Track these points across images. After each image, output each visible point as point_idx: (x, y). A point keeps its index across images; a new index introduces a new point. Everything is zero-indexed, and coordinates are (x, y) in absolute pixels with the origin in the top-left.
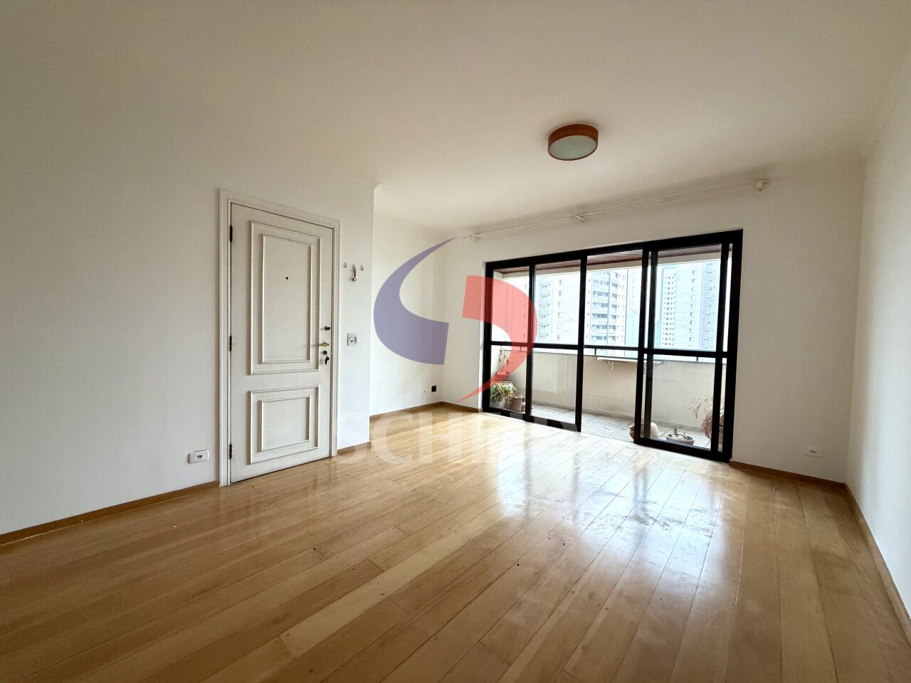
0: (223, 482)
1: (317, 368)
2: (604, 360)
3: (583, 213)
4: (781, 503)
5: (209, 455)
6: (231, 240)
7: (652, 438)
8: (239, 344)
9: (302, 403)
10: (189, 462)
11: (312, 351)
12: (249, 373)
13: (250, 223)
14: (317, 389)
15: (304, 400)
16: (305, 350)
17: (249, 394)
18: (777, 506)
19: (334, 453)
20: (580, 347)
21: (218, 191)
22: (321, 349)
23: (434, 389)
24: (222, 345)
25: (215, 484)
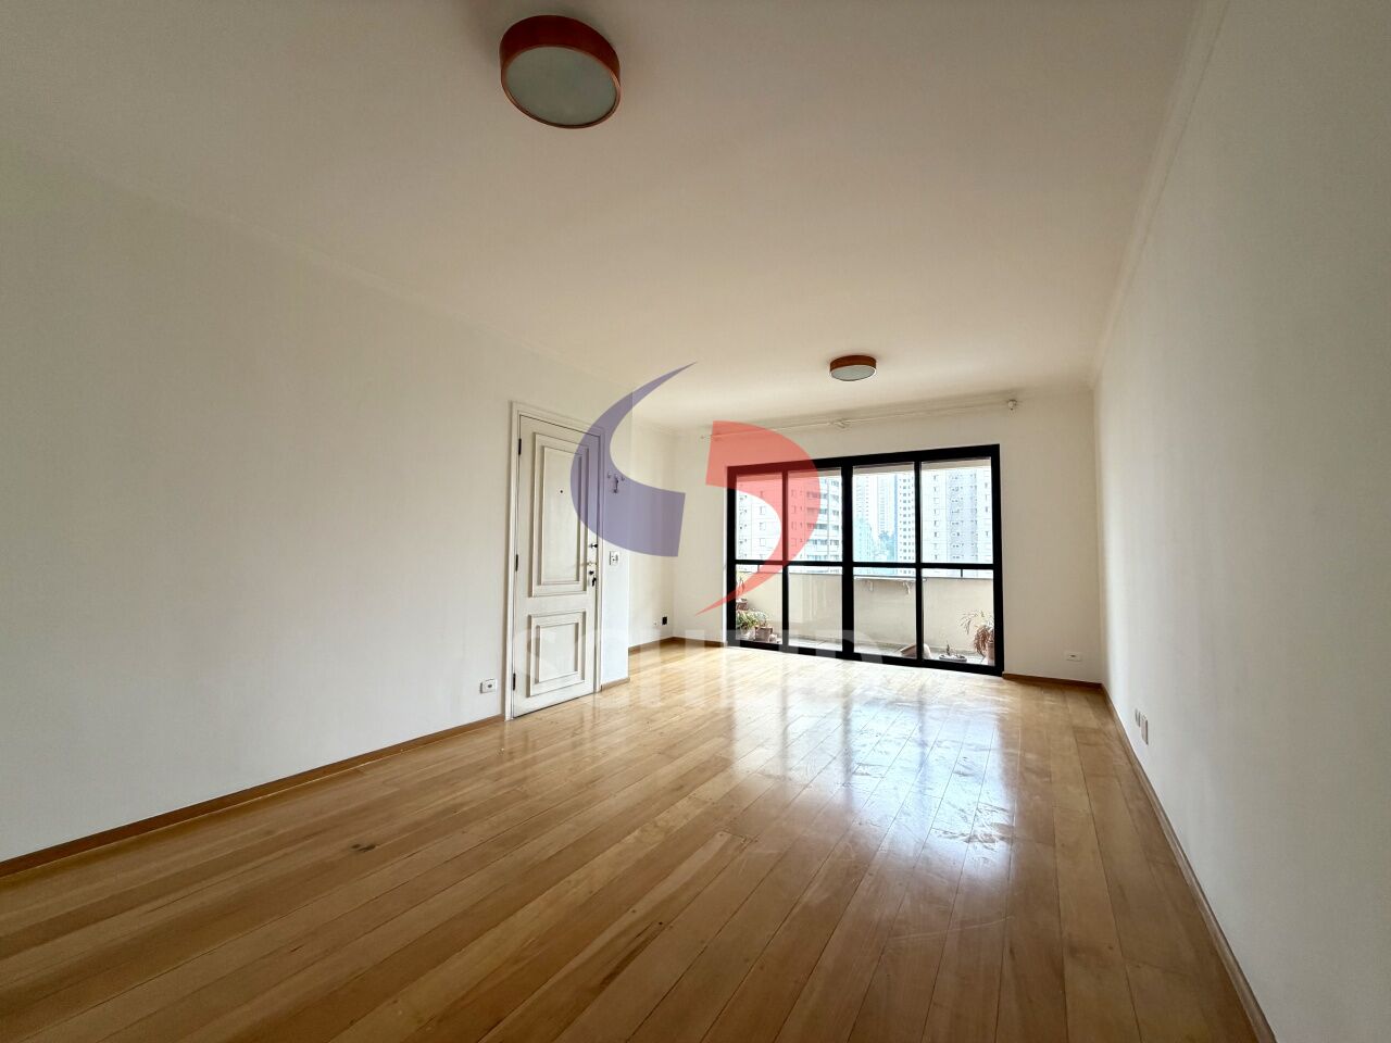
0: (508, 716)
1: (585, 589)
2: (863, 580)
3: (843, 419)
4: (1049, 700)
5: (496, 685)
6: (520, 453)
7: (925, 658)
8: (524, 562)
9: (572, 627)
10: (481, 691)
11: (581, 569)
12: (530, 595)
13: (534, 434)
14: (584, 613)
15: (573, 627)
16: (575, 570)
17: (530, 617)
18: (1046, 703)
19: (598, 689)
20: (848, 563)
21: (511, 404)
22: (589, 569)
23: (665, 621)
24: (510, 563)
25: (501, 718)
